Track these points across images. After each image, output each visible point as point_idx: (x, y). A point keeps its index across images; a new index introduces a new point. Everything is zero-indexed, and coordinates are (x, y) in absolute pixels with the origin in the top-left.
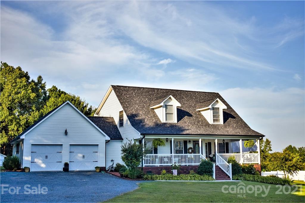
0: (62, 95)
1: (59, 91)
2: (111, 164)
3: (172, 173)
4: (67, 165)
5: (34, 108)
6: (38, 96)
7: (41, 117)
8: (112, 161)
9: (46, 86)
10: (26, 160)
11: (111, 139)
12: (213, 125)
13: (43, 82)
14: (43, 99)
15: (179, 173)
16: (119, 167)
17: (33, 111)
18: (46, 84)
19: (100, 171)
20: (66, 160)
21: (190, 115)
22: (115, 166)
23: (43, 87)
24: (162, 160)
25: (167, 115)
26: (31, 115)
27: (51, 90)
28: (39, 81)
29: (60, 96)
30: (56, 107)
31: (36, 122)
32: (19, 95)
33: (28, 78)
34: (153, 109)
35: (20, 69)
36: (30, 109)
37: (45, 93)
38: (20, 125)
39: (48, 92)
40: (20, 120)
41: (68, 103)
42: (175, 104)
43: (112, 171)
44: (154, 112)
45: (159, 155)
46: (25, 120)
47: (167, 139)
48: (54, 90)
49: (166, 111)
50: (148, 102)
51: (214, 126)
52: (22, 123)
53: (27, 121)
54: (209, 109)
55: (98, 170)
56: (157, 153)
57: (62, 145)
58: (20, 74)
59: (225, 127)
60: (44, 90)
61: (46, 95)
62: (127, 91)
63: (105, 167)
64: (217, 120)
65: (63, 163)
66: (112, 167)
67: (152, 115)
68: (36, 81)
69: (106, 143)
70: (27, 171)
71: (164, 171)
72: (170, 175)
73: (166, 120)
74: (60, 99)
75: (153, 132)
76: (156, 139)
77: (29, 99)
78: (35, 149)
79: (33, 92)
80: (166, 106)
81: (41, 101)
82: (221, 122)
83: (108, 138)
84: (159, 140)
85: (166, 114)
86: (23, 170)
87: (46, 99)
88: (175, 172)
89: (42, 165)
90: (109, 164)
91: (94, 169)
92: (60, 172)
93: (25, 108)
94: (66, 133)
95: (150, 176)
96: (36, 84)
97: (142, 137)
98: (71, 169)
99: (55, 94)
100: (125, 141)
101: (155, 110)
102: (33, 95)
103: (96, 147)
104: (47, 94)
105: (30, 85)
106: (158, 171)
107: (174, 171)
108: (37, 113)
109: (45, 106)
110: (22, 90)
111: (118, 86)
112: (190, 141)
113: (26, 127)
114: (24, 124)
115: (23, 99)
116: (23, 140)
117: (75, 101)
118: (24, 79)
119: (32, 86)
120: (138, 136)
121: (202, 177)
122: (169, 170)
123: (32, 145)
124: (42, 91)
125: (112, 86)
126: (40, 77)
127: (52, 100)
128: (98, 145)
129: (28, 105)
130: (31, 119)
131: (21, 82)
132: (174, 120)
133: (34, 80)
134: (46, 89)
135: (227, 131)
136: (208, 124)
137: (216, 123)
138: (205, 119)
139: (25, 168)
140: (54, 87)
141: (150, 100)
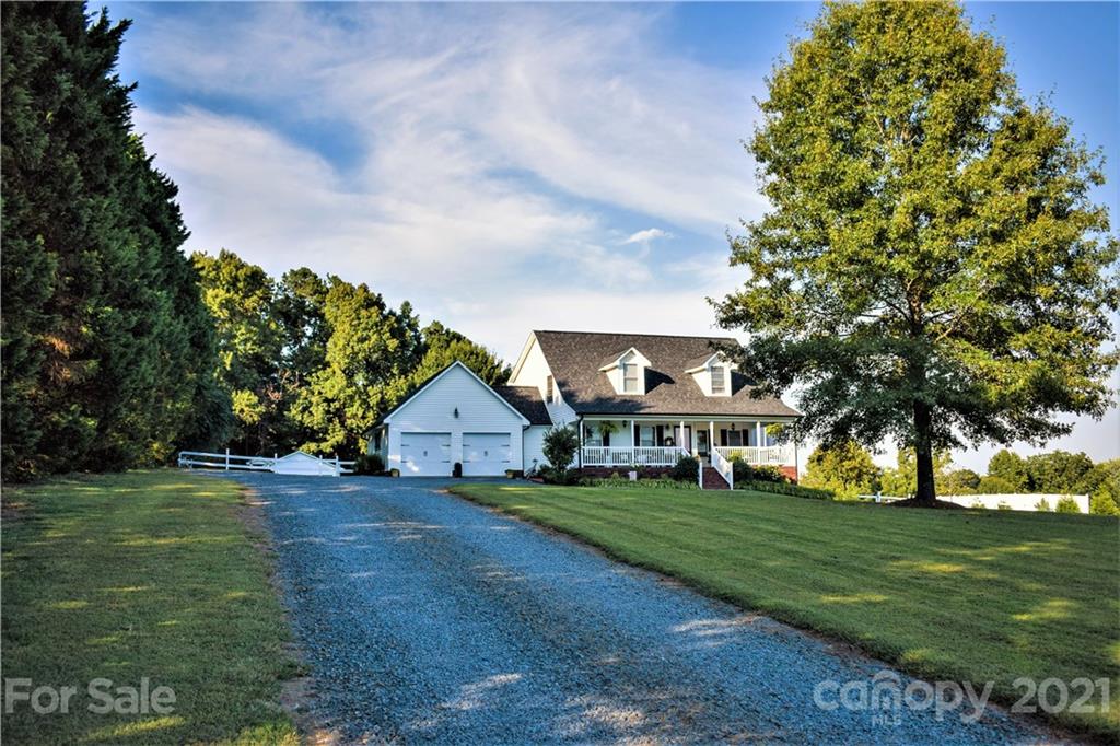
0: (453, 344)
1: (448, 332)
2: (532, 465)
3: (628, 476)
4: (458, 467)
5: (395, 371)
6: (404, 345)
7: (413, 390)
8: (535, 461)
9: (419, 324)
10: (394, 459)
11: (532, 424)
12: (712, 398)
13: (412, 315)
14: (413, 351)
15: (639, 477)
16: (545, 469)
17: (393, 375)
18: (420, 318)
19: (514, 477)
20: (457, 457)
21: (669, 381)
22: (538, 468)
23: (413, 326)
24: (616, 457)
25: (628, 382)
26: (389, 385)
27: (430, 332)
28: (404, 312)
29: (448, 343)
30: (441, 369)
31: (401, 400)
32: (366, 345)
33: (382, 306)
34: (605, 371)
35: (365, 288)
36: (389, 371)
37: (418, 338)
38: (369, 407)
39: (423, 336)
40: (369, 397)
41: (458, 365)
42: (640, 362)
43: (534, 477)
44: (606, 377)
45: (613, 449)
46: (379, 395)
47: (625, 422)
48: (436, 330)
49: (625, 375)
50: (597, 359)
51: (713, 401)
52: (373, 401)
53: (382, 398)
54: (704, 370)
55: (510, 476)
56: (608, 445)
57: (449, 434)
58: (366, 299)
59: (735, 401)
60: (416, 331)
61: (419, 343)
62: (561, 340)
63: (522, 472)
64: (720, 390)
65: (453, 463)
66: (534, 471)
67: (601, 382)
68: (399, 312)
69: (524, 430)
70: (395, 475)
71: (616, 474)
72: (624, 480)
73: (625, 390)
74: (448, 353)
75: (597, 411)
76: (604, 422)
77: (385, 350)
78: (408, 440)
79: (393, 336)
80: (625, 367)
81: (411, 356)
82: (728, 392)
83: (527, 423)
84: (608, 423)
85: (625, 380)
86: (390, 474)
87: (421, 350)
88: (633, 476)
89: (414, 469)
90: (530, 466)
91: (504, 474)
92: (448, 477)
93: (376, 370)
94: (456, 413)
95: (588, 480)
96: (399, 320)
97: (579, 418)
98: (465, 473)
99: (439, 340)
100: (555, 426)
101: (608, 373)
102: (393, 344)
103: (506, 437)
104: (423, 340)
105: (388, 323)
106: (606, 473)
107: (630, 473)
108: (403, 380)
109: (420, 368)
110: (370, 334)
111: (545, 332)
112: (668, 427)
113: (382, 410)
114: (378, 404)
115: (374, 352)
116: (387, 425)
117: (477, 355)
118: (374, 309)
119: (392, 324)
120: (574, 417)
121: (678, 484)
122: (624, 472)
123: (403, 433)
124: (413, 333)
125: (536, 332)
126: (407, 304)
127: (432, 354)
128: (509, 434)
129: (383, 364)
130: (391, 394)
131: (369, 318)
132: (639, 389)
133: (394, 310)
134: (420, 329)
135: (735, 408)
136: (703, 398)
137: (718, 394)
138: (698, 389)
139: (393, 470)
140: (436, 323)
141: (602, 355)
